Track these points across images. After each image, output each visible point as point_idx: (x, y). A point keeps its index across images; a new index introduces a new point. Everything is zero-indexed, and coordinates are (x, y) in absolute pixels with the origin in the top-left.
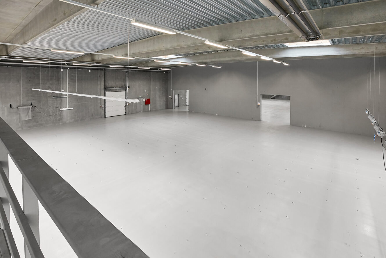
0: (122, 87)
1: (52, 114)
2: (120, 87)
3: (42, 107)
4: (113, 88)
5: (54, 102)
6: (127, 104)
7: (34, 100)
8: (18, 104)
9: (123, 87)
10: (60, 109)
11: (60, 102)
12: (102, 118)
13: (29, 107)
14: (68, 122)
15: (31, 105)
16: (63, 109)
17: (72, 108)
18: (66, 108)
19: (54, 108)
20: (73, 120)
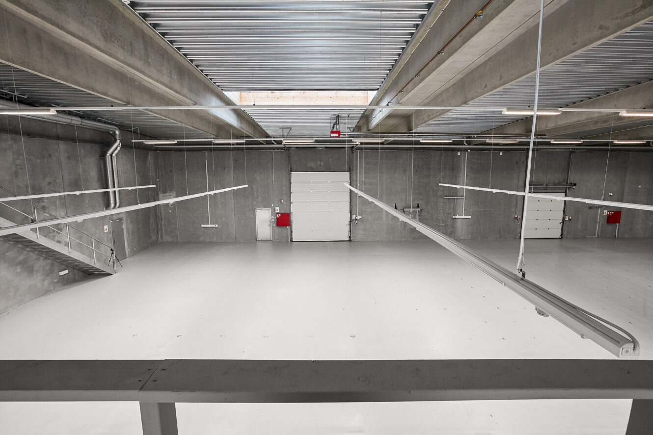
0: (559, 184)
1: (442, 223)
2: (555, 185)
3: (430, 211)
4: (542, 185)
5: (446, 205)
6: (567, 219)
7: (421, 199)
8: (404, 205)
9: (561, 185)
10: (454, 217)
11: (454, 205)
12: (516, 239)
13: (416, 209)
14: (462, 238)
15: (418, 207)
16: (457, 217)
17: (470, 217)
18: (460, 215)
19: (446, 215)
20: (470, 236)
